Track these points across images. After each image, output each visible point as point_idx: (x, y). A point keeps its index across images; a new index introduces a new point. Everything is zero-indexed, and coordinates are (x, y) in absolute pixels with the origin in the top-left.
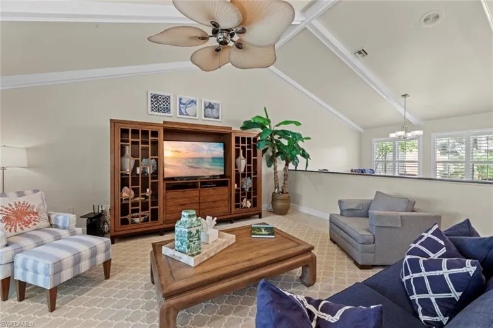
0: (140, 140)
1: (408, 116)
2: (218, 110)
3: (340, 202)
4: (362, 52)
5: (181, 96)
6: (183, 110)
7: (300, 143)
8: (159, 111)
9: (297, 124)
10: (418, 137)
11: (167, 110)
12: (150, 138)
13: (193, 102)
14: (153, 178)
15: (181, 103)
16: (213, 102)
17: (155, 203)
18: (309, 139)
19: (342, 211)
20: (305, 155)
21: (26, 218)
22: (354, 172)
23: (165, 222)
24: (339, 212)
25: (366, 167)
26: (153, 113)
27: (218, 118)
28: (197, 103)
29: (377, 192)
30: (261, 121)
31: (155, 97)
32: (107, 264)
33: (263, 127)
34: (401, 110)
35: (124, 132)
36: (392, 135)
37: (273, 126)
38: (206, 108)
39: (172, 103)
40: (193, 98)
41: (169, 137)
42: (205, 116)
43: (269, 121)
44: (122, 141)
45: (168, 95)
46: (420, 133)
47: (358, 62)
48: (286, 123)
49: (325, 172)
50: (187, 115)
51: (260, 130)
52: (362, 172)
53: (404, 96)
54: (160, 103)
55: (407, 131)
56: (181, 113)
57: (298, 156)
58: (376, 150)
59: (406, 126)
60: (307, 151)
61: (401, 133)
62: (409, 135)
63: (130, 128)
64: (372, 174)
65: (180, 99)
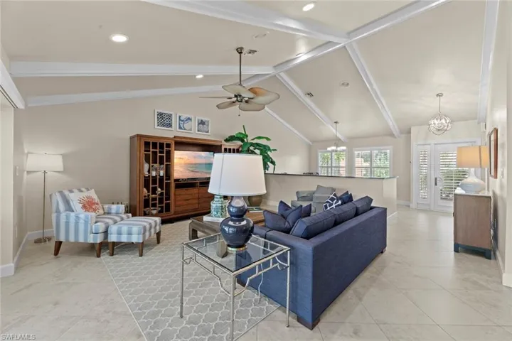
0: (158, 150)
1: (339, 135)
2: (208, 125)
3: (297, 193)
4: (310, 95)
5: (180, 115)
6: (182, 126)
7: (269, 153)
8: (163, 126)
9: (268, 139)
10: (344, 151)
11: (170, 125)
12: (165, 149)
13: (189, 119)
14: (166, 180)
15: (180, 120)
16: (204, 119)
17: (168, 198)
18: (276, 150)
19: (298, 198)
20: (273, 163)
21: (94, 207)
22: (305, 175)
23: (175, 213)
24: (296, 199)
25: (314, 172)
26: (159, 127)
27: (208, 132)
28: (193, 119)
29: (318, 186)
30: (241, 136)
31: (160, 114)
32: (158, 234)
33: (243, 141)
34: (334, 131)
35: (147, 144)
36: (329, 149)
37: (249, 140)
38: (199, 124)
39: (173, 120)
40: (189, 116)
41: (177, 148)
42: (198, 131)
43: (247, 136)
44: (145, 151)
45: (171, 113)
46: (344, 148)
47: (308, 100)
48: (259, 138)
49: (286, 174)
50: (185, 129)
51: (240, 143)
52: (310, 174)
53: (336, 122)
54: (164, 120)
55: (337, 146)
56: (180, 128)
57: (269, 163)
58: (320, 159)
59: (337, 142)
60: (274, 159)
61: (334, 148)
62: (339, 149)
63: (151, 141)
64: (317, 175)
65: (180, 117)
